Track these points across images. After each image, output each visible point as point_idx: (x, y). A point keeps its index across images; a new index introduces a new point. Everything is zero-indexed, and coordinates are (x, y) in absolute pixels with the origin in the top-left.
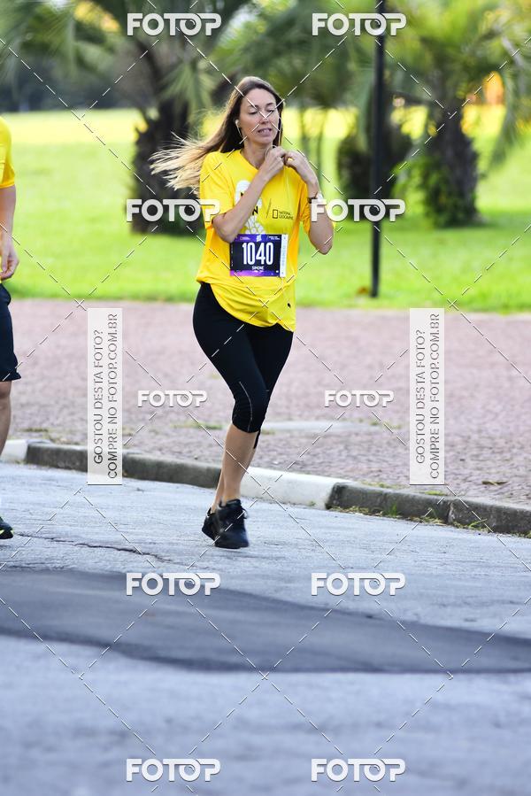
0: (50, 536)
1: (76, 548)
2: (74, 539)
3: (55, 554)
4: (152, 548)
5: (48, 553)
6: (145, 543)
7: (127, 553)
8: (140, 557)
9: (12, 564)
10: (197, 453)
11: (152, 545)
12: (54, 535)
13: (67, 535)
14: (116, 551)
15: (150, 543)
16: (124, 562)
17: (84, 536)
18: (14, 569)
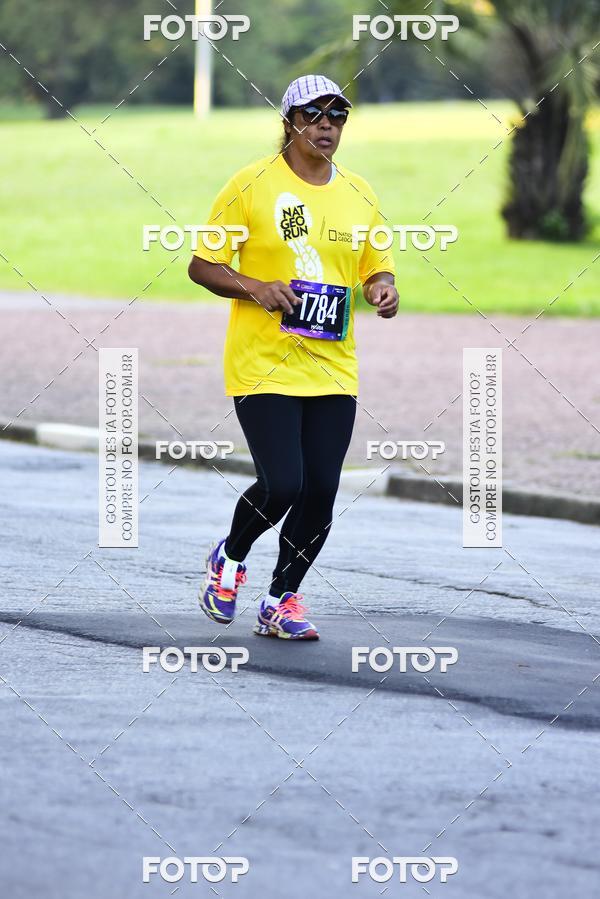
0: (413, 577)
1: (442, 591)
2: (439, 581)
3: (418, 598)
4: (524, 592)
5: (410, 597)
6: (520, 586)
7: (500, 596)
8: (514, 602)
9: (369, 608)
10: (578, 485)
11: (527, 589)
12: (417, 577)
13: (431, 577)
14: (486, 595)
15: (525, 586)
16: (496, 606)
17: (450, 577)
18: (372, 614)
